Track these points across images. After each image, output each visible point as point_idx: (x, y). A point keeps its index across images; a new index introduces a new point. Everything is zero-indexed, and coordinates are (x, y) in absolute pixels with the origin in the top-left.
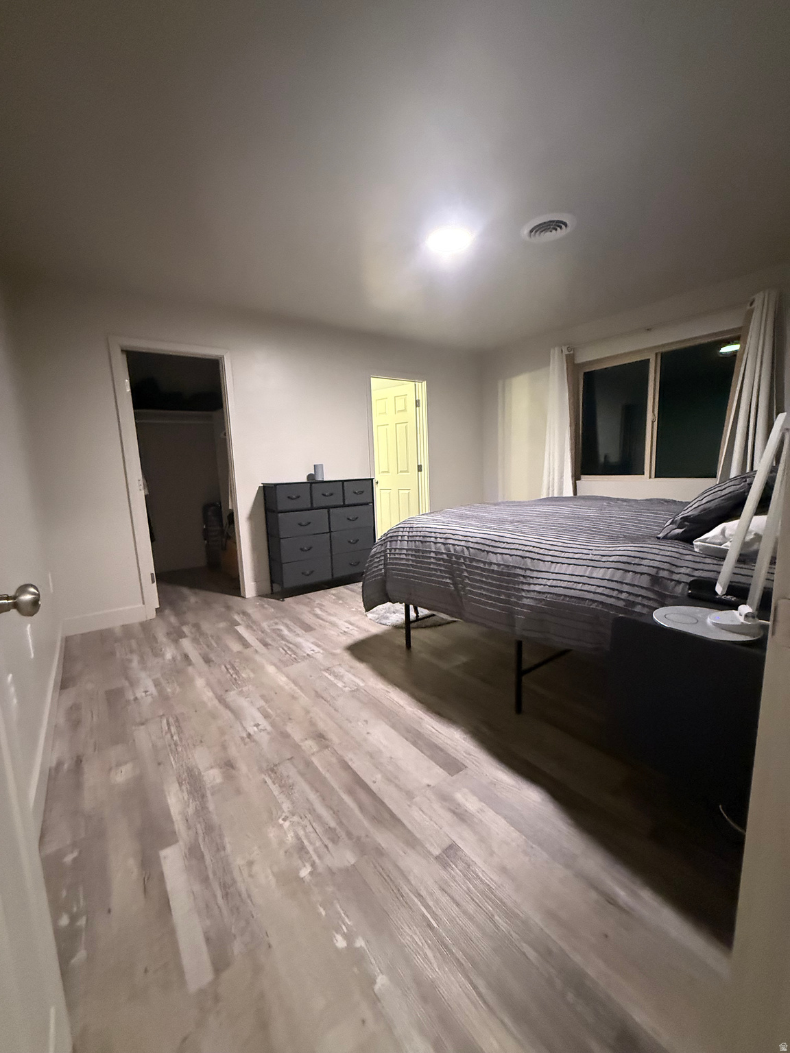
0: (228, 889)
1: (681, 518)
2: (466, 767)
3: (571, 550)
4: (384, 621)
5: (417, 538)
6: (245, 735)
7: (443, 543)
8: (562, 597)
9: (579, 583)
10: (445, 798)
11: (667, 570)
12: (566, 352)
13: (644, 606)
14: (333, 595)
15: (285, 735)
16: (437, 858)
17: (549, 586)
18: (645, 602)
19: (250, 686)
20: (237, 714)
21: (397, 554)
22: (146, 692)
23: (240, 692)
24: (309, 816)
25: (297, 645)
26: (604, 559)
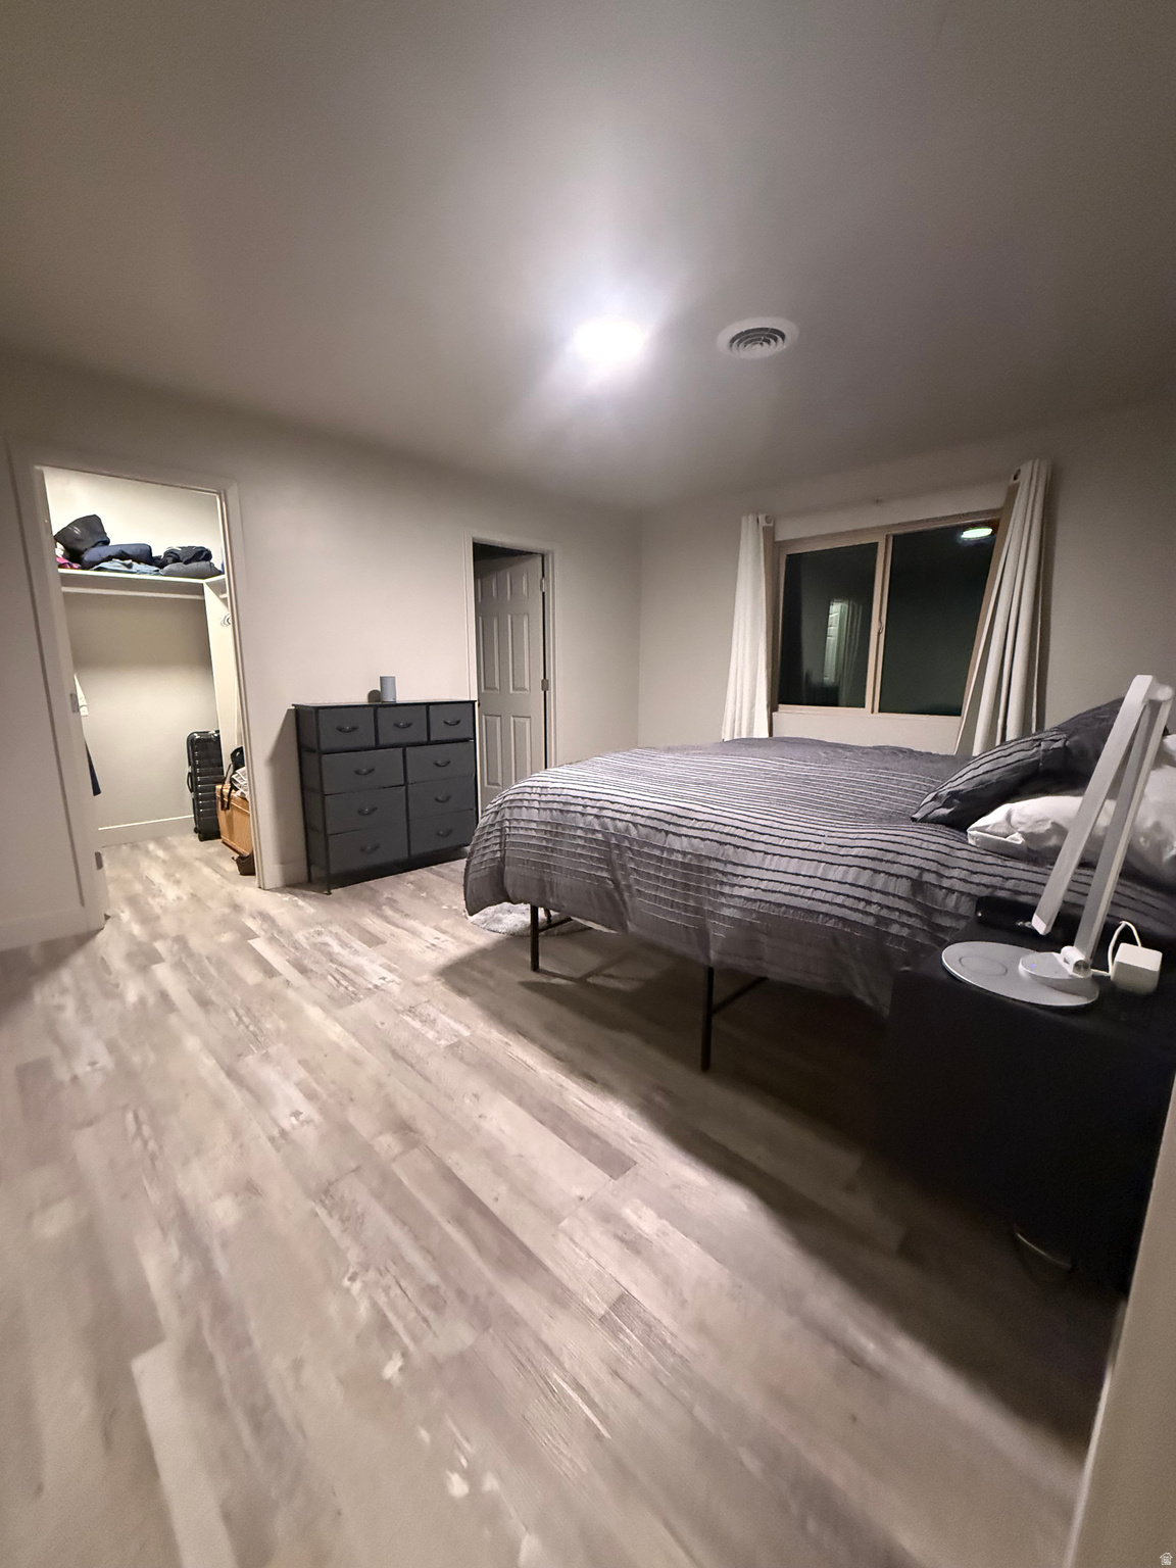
0: (262, 1417)
1: (949, 793)
2: (636, 1163)
3: (796, 835)
4: (495, 926)
5: (555, 806)
6: (276, 1133)
7: (596, 816)
8: (783, 908)
9: (808, 888)
10: (608, 1217)
11: (934, 872)
12: (763, 523)
13: (903, 925)
14: (411, 883)
15: (345, 1129)
16: (603, 1320)
17: (763, 890)
18: (905, 919)
19: (281, 1045)
20: (260, 1097)
21: (522, 828)
22: (93, 1064)
23: (264, 1055)
24: (393, 1268)
25: (358, 971)
26: (843, 851)
